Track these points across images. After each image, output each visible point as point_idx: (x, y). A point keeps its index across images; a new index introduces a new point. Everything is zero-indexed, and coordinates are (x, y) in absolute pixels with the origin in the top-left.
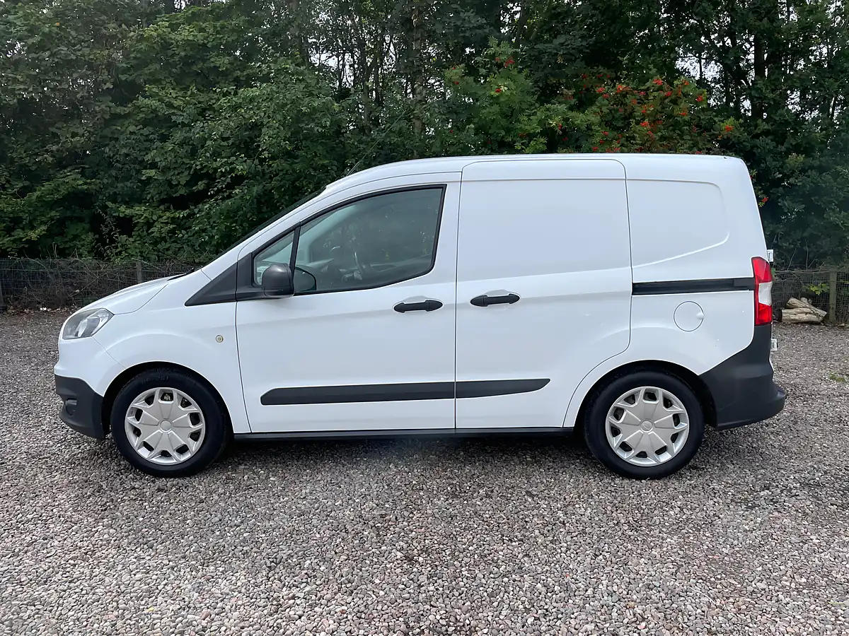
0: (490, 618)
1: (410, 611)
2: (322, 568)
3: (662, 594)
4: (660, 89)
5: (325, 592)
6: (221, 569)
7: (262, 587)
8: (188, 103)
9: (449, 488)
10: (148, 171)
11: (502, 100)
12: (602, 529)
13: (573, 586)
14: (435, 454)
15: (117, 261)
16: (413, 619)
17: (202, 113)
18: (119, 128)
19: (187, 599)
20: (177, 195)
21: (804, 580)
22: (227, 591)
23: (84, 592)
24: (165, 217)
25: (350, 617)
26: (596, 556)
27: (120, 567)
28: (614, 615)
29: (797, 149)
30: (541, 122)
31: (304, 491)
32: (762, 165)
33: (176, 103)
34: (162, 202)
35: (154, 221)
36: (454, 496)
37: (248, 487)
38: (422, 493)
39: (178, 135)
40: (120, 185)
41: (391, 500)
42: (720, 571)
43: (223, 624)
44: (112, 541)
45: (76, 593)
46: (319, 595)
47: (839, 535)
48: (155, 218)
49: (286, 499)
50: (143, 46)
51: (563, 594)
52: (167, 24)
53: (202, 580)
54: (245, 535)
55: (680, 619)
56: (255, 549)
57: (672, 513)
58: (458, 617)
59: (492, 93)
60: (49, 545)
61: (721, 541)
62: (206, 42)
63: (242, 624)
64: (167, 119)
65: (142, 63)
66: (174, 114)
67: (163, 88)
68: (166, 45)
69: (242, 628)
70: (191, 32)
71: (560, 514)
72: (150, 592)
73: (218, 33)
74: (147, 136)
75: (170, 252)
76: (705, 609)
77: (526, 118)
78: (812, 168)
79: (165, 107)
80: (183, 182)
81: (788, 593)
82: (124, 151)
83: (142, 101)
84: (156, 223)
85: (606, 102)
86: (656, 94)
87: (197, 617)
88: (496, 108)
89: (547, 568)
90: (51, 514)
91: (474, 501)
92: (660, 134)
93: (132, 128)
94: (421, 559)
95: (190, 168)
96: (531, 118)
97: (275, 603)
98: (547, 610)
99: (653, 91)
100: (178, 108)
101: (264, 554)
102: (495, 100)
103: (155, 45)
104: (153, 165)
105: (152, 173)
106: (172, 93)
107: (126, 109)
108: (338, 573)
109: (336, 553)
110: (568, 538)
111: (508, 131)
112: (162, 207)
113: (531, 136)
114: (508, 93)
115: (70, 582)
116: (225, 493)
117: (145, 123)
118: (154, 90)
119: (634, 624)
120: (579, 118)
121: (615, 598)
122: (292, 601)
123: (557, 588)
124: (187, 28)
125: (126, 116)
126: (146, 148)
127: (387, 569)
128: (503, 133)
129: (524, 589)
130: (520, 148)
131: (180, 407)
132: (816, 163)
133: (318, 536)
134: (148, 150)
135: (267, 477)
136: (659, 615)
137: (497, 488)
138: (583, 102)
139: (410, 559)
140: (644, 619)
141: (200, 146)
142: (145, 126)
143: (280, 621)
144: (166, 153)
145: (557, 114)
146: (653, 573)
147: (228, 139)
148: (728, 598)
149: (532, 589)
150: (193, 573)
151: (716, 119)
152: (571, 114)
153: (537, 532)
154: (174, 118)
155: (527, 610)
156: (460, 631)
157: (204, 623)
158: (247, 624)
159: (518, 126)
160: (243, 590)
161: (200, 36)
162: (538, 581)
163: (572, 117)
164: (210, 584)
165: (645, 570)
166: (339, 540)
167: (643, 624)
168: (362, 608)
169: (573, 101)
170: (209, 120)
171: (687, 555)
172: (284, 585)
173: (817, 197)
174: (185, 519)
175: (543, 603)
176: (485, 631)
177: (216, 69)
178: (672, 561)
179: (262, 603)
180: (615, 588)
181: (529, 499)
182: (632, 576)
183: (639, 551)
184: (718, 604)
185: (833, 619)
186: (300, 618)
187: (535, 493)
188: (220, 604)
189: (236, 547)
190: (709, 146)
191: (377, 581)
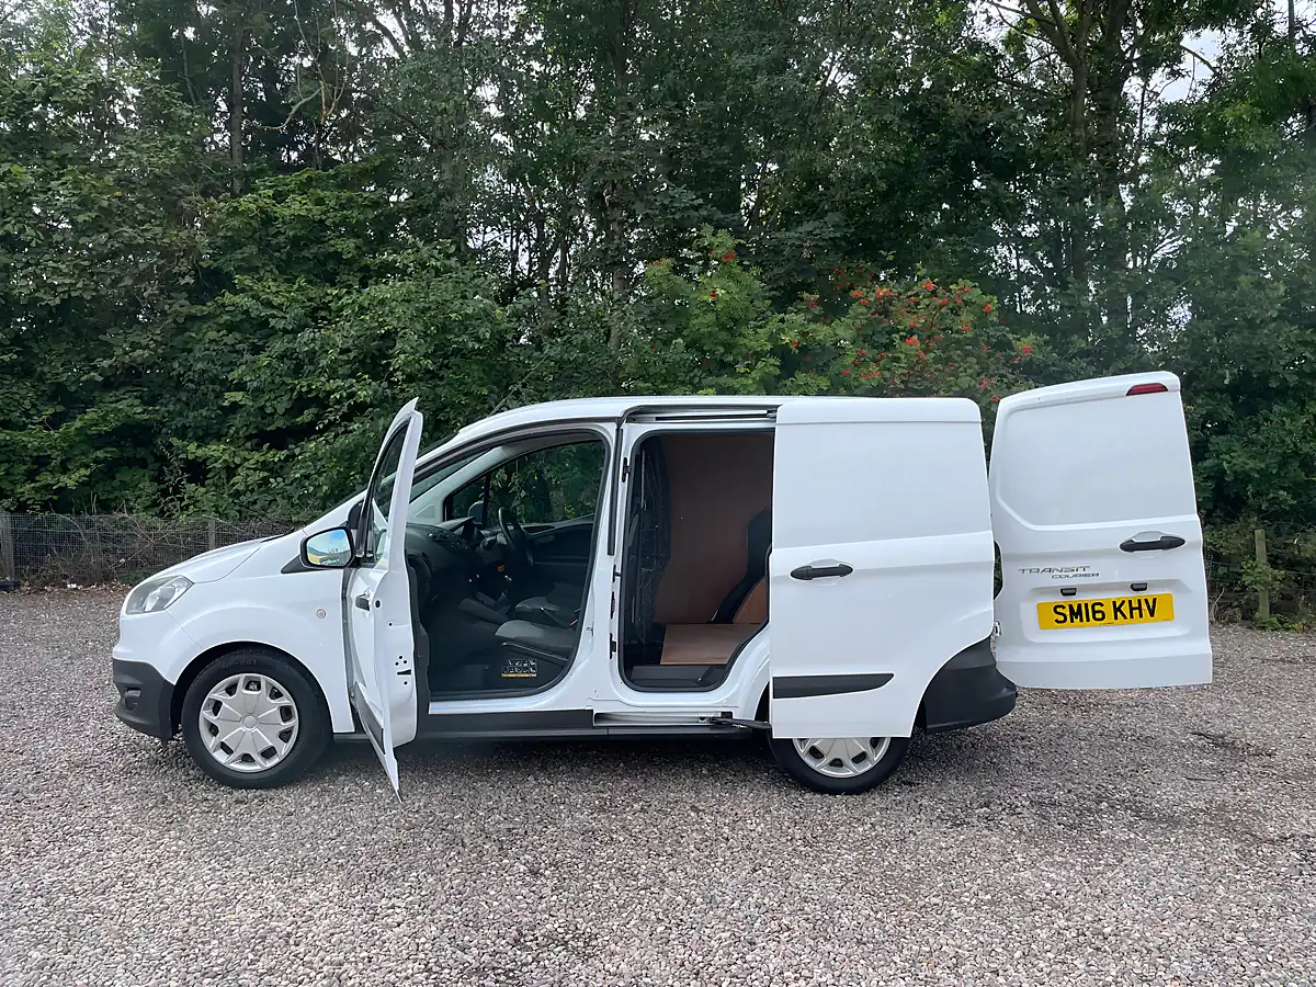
0: (614, 928)
1: (525, 920)
3: (818, 907)
4: (934, 293)
5: (429, 902)
6: (310, 881)
7: (358, 898)
8: (295, 300)
9: (597, 802)
10: (233, 394)
11: (719, 306)
12: (771, 845)
13: (719, 899)
14: (588, 766)
15: (182, 518)
16: (527, 928)
17: (313, 314)
18: (194, 335)
19: (269, 908)
20: (272, 428)
21: (989, 897)
22: (317, 900)
23: (149, 901)
24: (252, 462)
25: (455, 925)
26: (755, 870)
27: (192, 878)
28: (757, 925)
30: (772, 337)
31: (417, 804)
33: (277, 301)
34: (248, 438)
35: (237, 466)
36: (602, 809)
37: (349, 800)
38: (562, 807)
39: (278, 346)
40: (191, 415)
41: (522, 814)
42: (893, 887)
43: (311, 931)
44: (182, 854)
45: (140, 902)
46: (423, 905)
47: (1052, 854)
48: (237, 460)
49: (394, 812)
50: (235, 222)
51: (704, 906)
52: (271, 192)
53: (289, 891)
54: (341, 848)
56: (351, 862)
57: (861, 829)
58: (579, 926)
59: (706, 297)
60: (105, 857)
61: (907, 857)
62: (324, 217)
64: (263, 323)
65: (233, 244)
66: (274, 316)
67: (260, 280)
68: (268, 219)
69: (332, 934)
70: (304, 204)
71: (726, 829)
72: (227, 902)
73: (342, 207)
74: (233, 345)
75: (257, 507)
76: (862, 920)
77: (751, 332)
79: (262, 307)
80: (281, 411)
81: (964, 909)
82: (200, 366)
83: (228, 298)
84: (240, 469)
85: (864, 310)
86: (927, 301)
87: (281, 924)
88: (711, 317)
89: (694, 881)
90: (105, 826)
91: (625, 816)
92: (933, 355)
93: (212, 335)
94: (547, 873)
95: (292, 390)
96: (758, 330)
97: (371, 912)
98: (682, 920)
99: (924, 297)
100: (279, 307)
101: (363, 867)
102: (708, 307)
103: (252, 221)
104: (241, 386)
105: (238, 396)
106: (273, 288)
107: (204, 308)
108: (448, 885)
109: (448, 866)
110: (728, 853)
111: (729, 348)
112: (248, 445)
113: (758, 356)
114: (727, 298)
115: (133, 892)
116: (319, 806)
117: (231, 328)
118: (246, 282)
119: (776, 934)
120: (822, 332)
121: (763, 909)
122: (390, 911)
123: (699, 900)
124: (299, 198)
125: (204, 318)
126: (231, 362)
127: (506, 881)
128: (722, 350)
129: (661, 901)
130: (742, 371)
131: (268, 698)
133: (429, 849)
134: (232, 365)
135: (373, 789)
136: (807, 926)
137: (656, 803)
138: (833, 310)
139: (535, 873)
141: (307, 360)
142: (229, 332)
143: (375, 928)
144: (259, 368)
145: (793, 327)
146: (815, 887)
147: (348, 351)
148: (892, 912)
149: (670, 901)
150: (279, 884)
151: (1011, 336)
152: (812, 326)
153: (692, 847)
154: (272, 322)
155: (659, 921)
156: (578, 938)
157: (289, 929)
159: (741, 341)
160: (335, 900)
161: (316, 210)
162: (678, 894)
163: (814, 331)
164: (297, 895)
165: (808, 884)
166: (452, 854)
167: (786, 934)
168: (471, 917)
169: (817, 310)
170: (322, 328)
171: (861, 871)
172: (384, 896)
174: (270, 832)
175: (679, 914)
176: (606, 938)
177: (337, 256)
178: (842, 877)
179: (356, 912)
180: (766, 900)
181: (692, 814)
182: (790, 889)
183: (806, 867)
184: (878, 916)
185: (1004, 934)
186: (399, 925)
187: (701, 808)
188: (308, 913)
189: (329, 860)
190: (1001, 372)
191: (492, 893)
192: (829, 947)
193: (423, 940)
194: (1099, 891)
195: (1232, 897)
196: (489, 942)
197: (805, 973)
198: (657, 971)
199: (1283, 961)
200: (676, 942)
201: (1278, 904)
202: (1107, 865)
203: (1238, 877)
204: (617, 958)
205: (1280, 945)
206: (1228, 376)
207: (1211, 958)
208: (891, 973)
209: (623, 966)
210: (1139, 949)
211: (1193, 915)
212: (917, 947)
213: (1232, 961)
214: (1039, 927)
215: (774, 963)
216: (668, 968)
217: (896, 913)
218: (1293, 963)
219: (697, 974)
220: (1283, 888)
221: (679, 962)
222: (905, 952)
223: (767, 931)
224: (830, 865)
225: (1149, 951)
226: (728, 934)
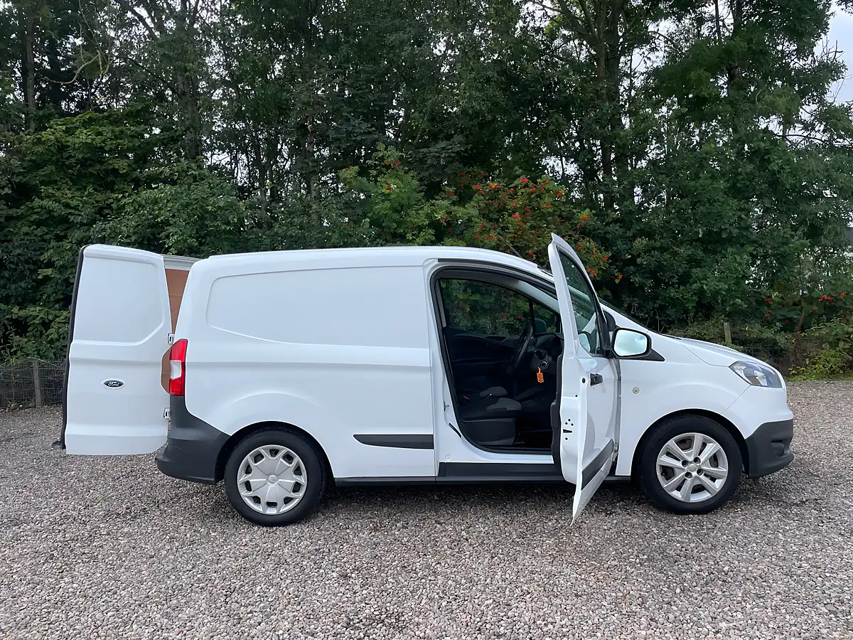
0: (413, 607)
1: (349, 609)
2: (272, 590)
3: (542, 576)
4: (526, 186)
5: (277, 606)
7: (223, 609)
8: (85, 203)
9: (371, 525)
10: (45, 270)
11: (392, 196)
12: (497, 540)
13: (476, 579)
14: (356, 502)
15: (13, 360)
16: (353, 614)
17: (100, 211)
18: (12, 230)
19: (159, 624)
21: (646, 557)
23: (64, 629)
24: (62, 317)
25: (301, 619)
26: (492, 558)
27: (91, 610)
28: (507, 593)
29: (642, 233)
30: (428, 216)
31: (244, 540)
32: (614, 248)
33: (74, 203)
34: (57, 301)
35: (51, 321)
36: (376, 529)
37: (192, 543)
38: (348, 531)
39: (77, 235)
40: (13, 286)
41: (322, 538)
42: (585, 558)
44: (78, 593)
45: (57, 631)
46: (272, 608)
47: (673, 526)
48: (51, 317)
49: (229, 547)
50: (40, 149)
51: (468, 585)
52: (64, 128)
53: (168, 610)
54: (199, 576)
55: (555, 590)
56: (209, 585)
57: (550, 524)
58: (388, 608)
59: (384, 190)
60: (19, 601)
61: (586, 537)
62: (103, 145)
63: (211, 634)
64: (64, 220)
65: (36, 165)
66: (70, 214)
67: (58, 189)
68: (62, 148)
70: (90, 135)
71: (464, 533)
72: (125, 624)
73: (116, 138)
74: (41, 236)
76: (574, 581)
77: (414, 213)
78: (654, 249)
79: (63, 208)
81: (634, 566)
82: (18, 251)
83: (37, 202)
84: (53, 324)
85: (482, 197)
86: (523, 190)
87: (171, 634)
88: (387, 204)
90: (12, 579)
91: (393, 532)
92: (529, 224)
93: (25, 229)
94: (353, 575)
96: (420, 212)
97: (236, 617)
98: (456, 596)
99: (521, 188)
100: (76, 208)
101: (218, 587)
102: (386, 197)
103: (52, 148)
104: (50, 264)
105: (49, 271)
106: (68, 194)
107: (18, 210)
108: (286, 592)
109: (281, 579)
110: (471, 548)
111: (399, 224)
112: (57, 306)
113: (420, 228)
114: (398, 190)
115: (49, 624)
116: (171, 549)
117: (38, 224)
118: (50, 191)
119: (522, 597)
120: (460, 211)
121: (508, 582)
122: (250, 615)
123: (463, 581)
124: (85, 131)
125: (19, 218)
126: (41, 248)
127: (326, 584)
128: (395, 225)
129: (438, 585)
130: (411, 238)
132: (658, 244)
133: (264, 569)
134: (42, 250)
135: (208, 533)
136: (540, 589)
137: (412, 521)
138: (463, 197)
139: (346, 577)
140: (529, 593)
142: (38, 227)
143: (243, 628)
145: (441, 208)
146: (536, 564)
148: (590, 573)
149: (445, 584)
150: (159, 607)
151: (575, 211)
152: (453, 208)
153: (446, 547)
154: (72, 218)
155: (442, 598)
156: (390, 617)
158: (215, 633)
159: (408, 219)
160: (207, 612)
161: (98, 139)
162: (448, 579)
163: (455, 211)
164: (176, 612)
165: (530, 562)
166: (282, 570)
167: (529, 596)
168: (310, 612)
169: (455, 198)
170: (111, 220)
171: (561, 550)
172: (242, 605)
173: (661, 273)
174: (140, 571)
175: (453, 592)
176: (410, 614)
177: (115, 171)
178: (550, 555)
179: (225, 619)
180: (507, 576)
181: (438, 526)
182: (520, 567)
183: (525, 551)
184: (583, 577)
185: (665, 579)
186: (259, 624)
187: (442, 521)
188: (188, 624)
189: (192, 585)
190: (570, 233)
191: (320, 593)
192: (559, 601)
193: (281, 632)
194: (710, 545)
195: (789, 540)
196: (329, 627)
197: (550, 620)
198: (452, 632)
199: (835, 575)
200: (458, 611)
201: (817, 541)
202: (708, 529)
203: (788, 528)
204: (422, 627)
205: (829, 566)
206: (701, 232)
207: (793, 579)
208: (605, 613)
209: (428, 631)
210: (750, 578)
211: (772, 554)
212: (614, 594)
213: (806, 579)
214: (684, 572)
215: (527, 616)
216: (459, 629)
217: (593, 574)
218: (841, 575)
219: (479, 630)
220: (817, 532)
221: (464, 624)
222: (608, 598)
223: (515, 596)
224: (539, 548)
225: (755, 578)
226: (491, 601)
